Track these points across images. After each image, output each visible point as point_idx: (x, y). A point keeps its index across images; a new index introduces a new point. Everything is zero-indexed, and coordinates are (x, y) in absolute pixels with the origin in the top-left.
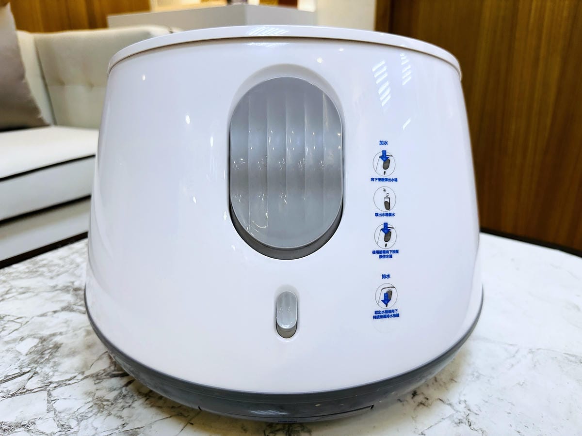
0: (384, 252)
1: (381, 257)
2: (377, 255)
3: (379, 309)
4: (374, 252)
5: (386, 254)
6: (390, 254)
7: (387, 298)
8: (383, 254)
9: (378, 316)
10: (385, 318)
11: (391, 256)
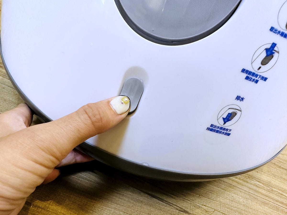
0: (253, 74)
1: (247, 78)
2: (245, 75)
3: (216, 123)
4: (243, 71)
5: (253, 78)
6: (257, 79)
7: (229, 118)
8: (250, 76)
9: (212, 129)
10: (217, 132)
11: (257, 82)
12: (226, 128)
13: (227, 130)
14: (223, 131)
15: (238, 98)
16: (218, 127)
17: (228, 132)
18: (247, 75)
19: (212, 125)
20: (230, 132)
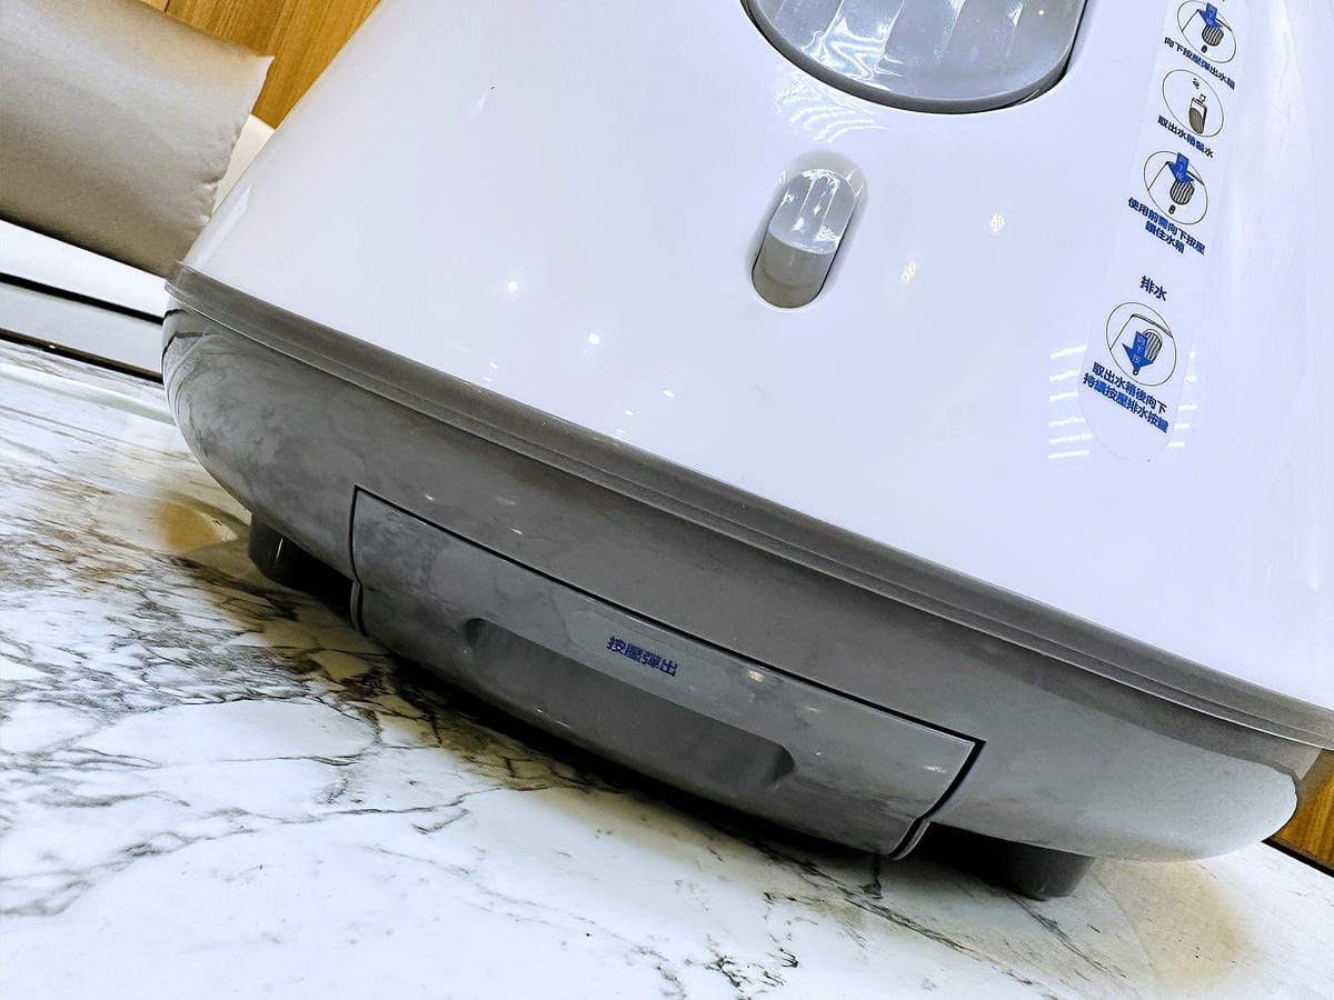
0: (1163, 222)
1: (1150, 228)
2: (1142, 218)
3: (1108, 365)
4: (1134, 204)
5: (1168, 233)
6: (1177, 238)
8: (1157, 225)
9: (1102, 382)
10: (1122, 404)
11: (1180, 247)
12: (1149, 391)
13: (1151, 401)
14: (1141, 404)
15: (1147, 284)
16: (1120, 381)
17: (1155, 411)
18: (1147, 219)
19: (1098, 368)
20: (1162, 415)
